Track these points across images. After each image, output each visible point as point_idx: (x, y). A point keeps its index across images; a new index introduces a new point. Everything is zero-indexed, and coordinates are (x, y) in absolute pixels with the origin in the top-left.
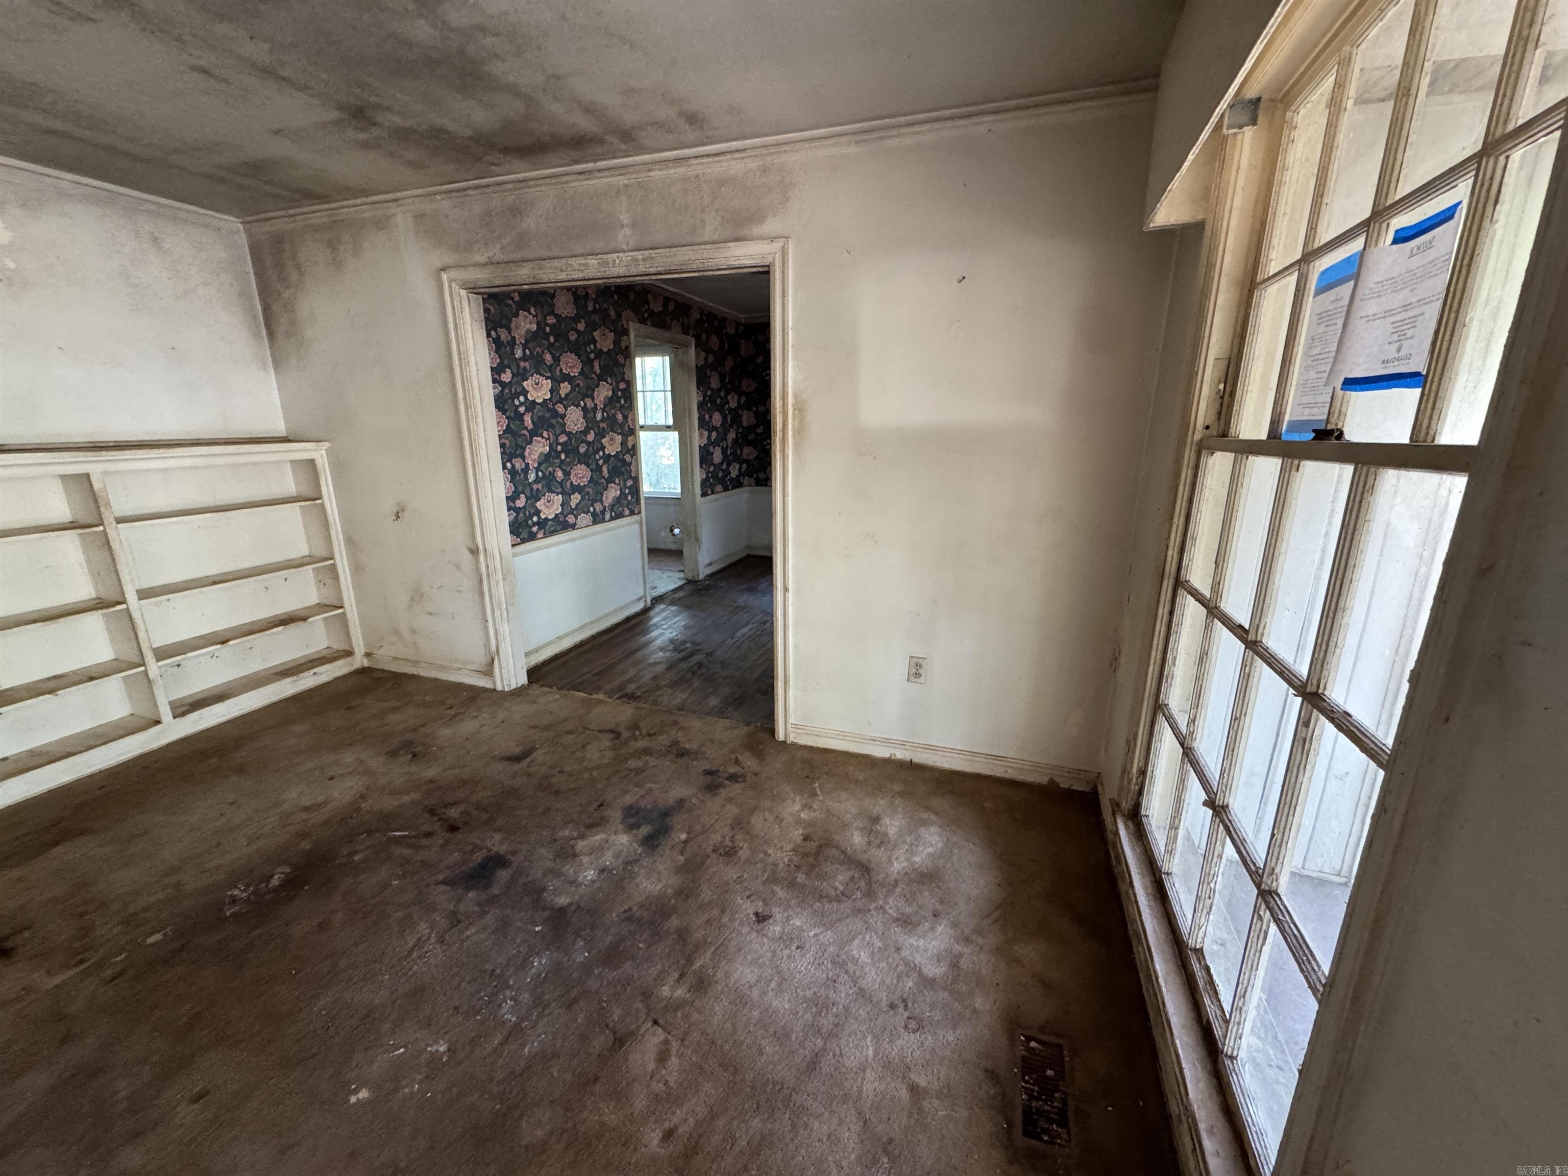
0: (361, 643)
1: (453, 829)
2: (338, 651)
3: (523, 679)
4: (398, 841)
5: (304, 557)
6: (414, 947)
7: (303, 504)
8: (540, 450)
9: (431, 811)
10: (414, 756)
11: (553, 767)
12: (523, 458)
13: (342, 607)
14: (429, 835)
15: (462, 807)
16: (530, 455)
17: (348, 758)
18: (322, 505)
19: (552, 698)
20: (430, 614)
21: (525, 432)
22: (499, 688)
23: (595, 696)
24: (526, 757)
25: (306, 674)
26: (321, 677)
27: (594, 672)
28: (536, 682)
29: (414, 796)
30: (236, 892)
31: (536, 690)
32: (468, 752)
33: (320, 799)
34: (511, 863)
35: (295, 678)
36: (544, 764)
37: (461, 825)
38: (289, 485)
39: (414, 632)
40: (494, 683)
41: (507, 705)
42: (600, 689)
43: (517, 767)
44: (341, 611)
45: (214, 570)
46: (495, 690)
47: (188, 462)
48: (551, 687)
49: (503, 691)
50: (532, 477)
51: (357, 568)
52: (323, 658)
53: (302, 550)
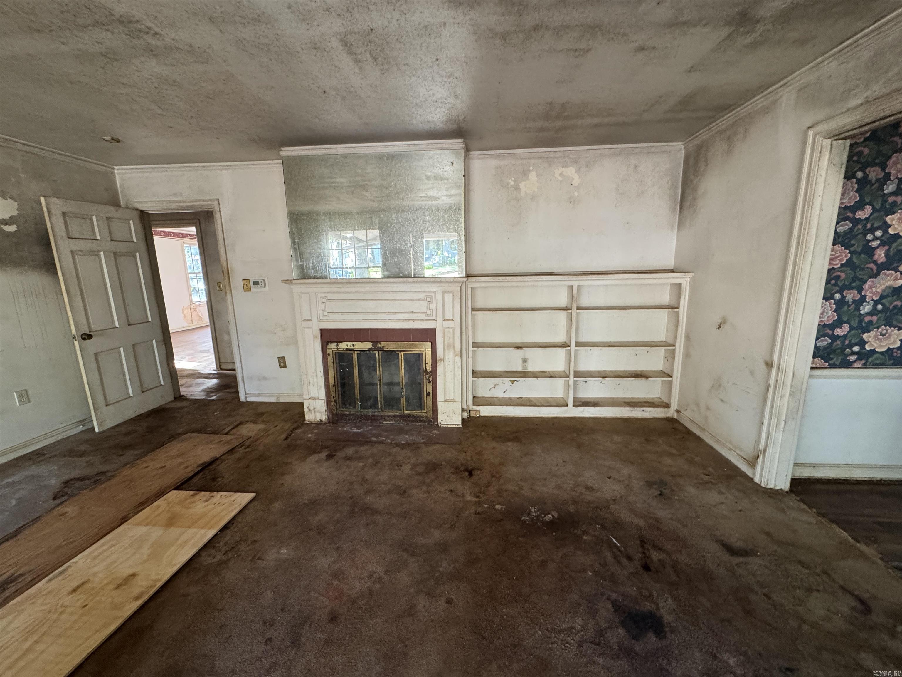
0: (676, 403)
1: (646, 568)
2: (663, 402)
3: (784, 485)
4: (611, 545)
5: (662, 341)
6: (565, 630)
7: (670, 310)
8: (889, 284)
9: (643, 542)
10: (660, 495)
11: (762, 585)
12: (860, 290)
13: (671, 377)
14: (630, 558)
15: (662, 556)
16: (870, 288)
17: (626, 471)
18: (678, 312)
19: (805, 518)
20: (722, 401)
21: (872, 265)
22: (757, 480)
23: (862, 547)
24: (742, 555)
25: (638, 408)
26: (646, 413)
27: (879, 520)
28: (797, 494)
29: (642, 523)
30: (533, 510)
31: (793, 501)
32: (698, 517)
33: (596, 486)
34: (665, 637)
35: (632, 409)
36: (754, 575)
37: (653, 569)
38: (666, 298)
39: (708, 408)
40: (754, 474)
41: (755, 498)
42: (875, 542)
43: (726, 557)
44: (670, 379)
45: (612, 339)
46: (752, 480)
47: (613, 282)
48: (810, 507)
49: (759, 485)
50: (866, 308)
51: (687, 355)
52: (653, 403)
53: (661, 336)
